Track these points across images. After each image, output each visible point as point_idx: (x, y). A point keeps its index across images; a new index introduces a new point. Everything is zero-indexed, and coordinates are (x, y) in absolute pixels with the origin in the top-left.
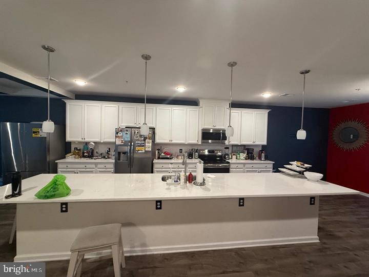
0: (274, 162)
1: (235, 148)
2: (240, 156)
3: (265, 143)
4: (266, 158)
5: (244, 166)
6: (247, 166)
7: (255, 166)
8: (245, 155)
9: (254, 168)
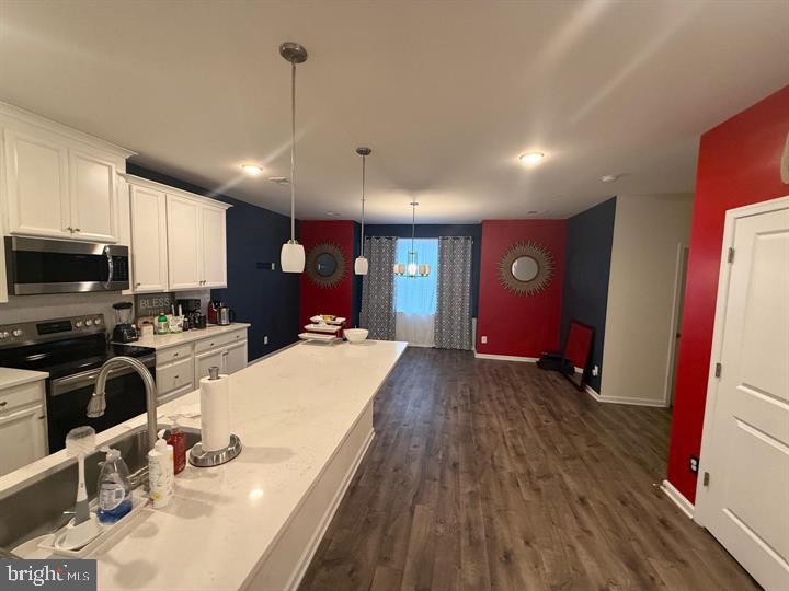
0: (249, 325)
1: (143, 304)
2: (167, 326)
3: (222, 282)
4: (233, 319)
5: (193, 348)
6: (198, 346)
7: (215, 341)
8: (181, 319)
9: (217, 347)
